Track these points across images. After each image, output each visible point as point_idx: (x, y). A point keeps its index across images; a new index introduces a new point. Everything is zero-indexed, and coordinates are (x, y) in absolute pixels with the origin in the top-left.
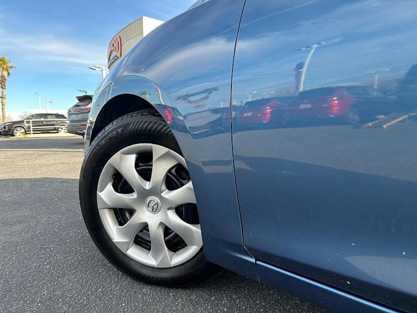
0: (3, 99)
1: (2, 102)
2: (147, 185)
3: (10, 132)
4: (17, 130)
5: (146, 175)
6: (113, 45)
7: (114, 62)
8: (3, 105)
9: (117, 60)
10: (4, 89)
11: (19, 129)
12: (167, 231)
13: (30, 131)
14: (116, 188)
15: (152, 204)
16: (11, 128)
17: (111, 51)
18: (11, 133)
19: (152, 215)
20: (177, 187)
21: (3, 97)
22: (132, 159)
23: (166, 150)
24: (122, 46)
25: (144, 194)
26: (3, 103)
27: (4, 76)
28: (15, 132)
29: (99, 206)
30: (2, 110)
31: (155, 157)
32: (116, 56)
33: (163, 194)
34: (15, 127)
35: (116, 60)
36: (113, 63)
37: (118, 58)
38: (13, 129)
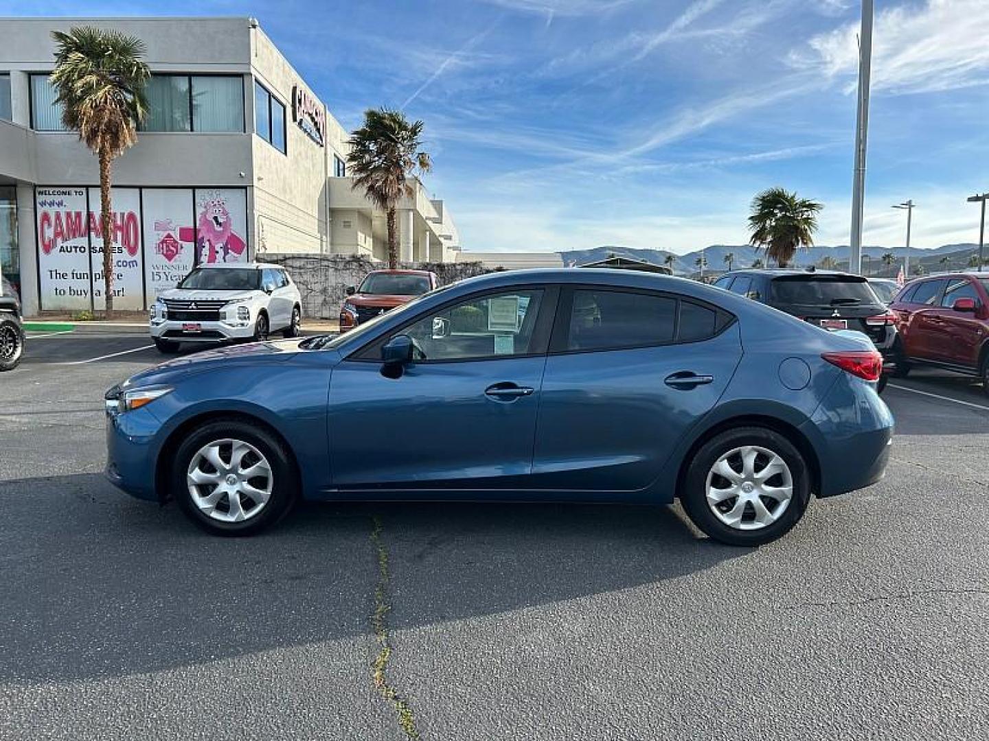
2: (228, 467)
5: (227, 460)
12: (241, 494)
14: (202, 469)
15: (230, 479)
19: (231, 486)
20: (249, 466)
22: (217, 449)
23: (242, 442)
25: (225, 473)
29: (189, 483)
31: (233, 448)
33: (239, 472)
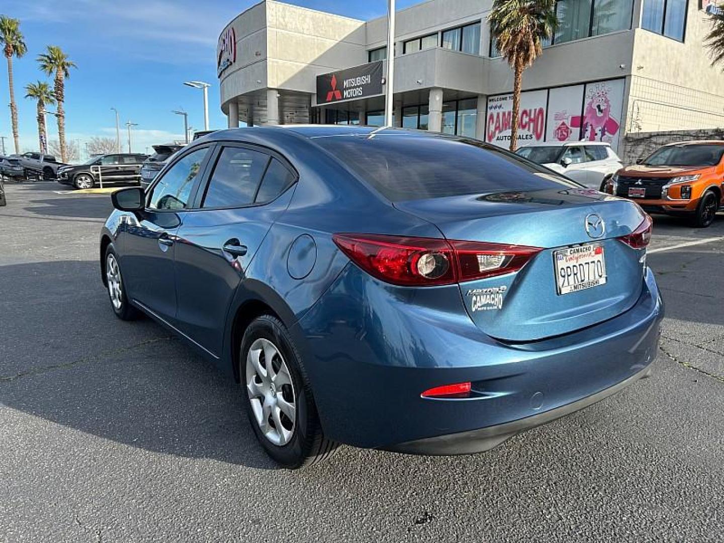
0: (61, 118)
1: (59, 124)
3: (71, 181)
4: (81, 180)
6: (224, 41)
7: (226, 69)
8: (60, 128)
9: (230, 67)
10: (61, 102)
11: (83, 178)
13: (99, 181)
16: (73, 175)
17: (222, 51)
18: (73, 184)
21: (60, 115)
24: (237, 45)
26: (61, 125)
27: (60, 80)
28: (79, 182)
30: (60, 136)
32: (228, 60)
34: (79, 175)
35: (228, 66)
36: (224, 70)
37: (231, 64)
38: (75, 178)
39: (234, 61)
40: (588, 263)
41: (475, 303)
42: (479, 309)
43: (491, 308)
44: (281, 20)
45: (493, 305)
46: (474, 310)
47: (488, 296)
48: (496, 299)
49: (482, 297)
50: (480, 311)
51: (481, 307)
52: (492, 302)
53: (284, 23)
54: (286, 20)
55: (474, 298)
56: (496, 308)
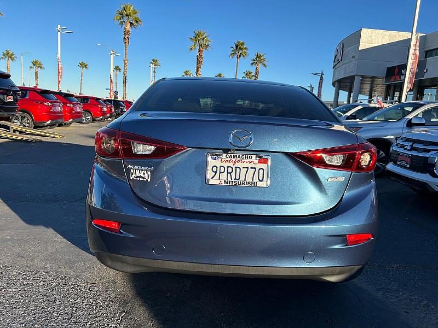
7: (336, 65)
24: (344, 52)
37: (339, 62)
39: (341, 61)
40: (248, 168)
41: (132, 174)
42: (135, 179)
43: (142, 179)
44: (369, 38)
45: (144, 178)
46: (131, 178)
47: (141, 171)
48: (146, 174)
49: (137, 171)
50: (135, 180)
51: (136, 177)
52: (143, 176)
53: (371, 40)
54: (373, 38)
55: (132, 171)
56: (146, 180)
